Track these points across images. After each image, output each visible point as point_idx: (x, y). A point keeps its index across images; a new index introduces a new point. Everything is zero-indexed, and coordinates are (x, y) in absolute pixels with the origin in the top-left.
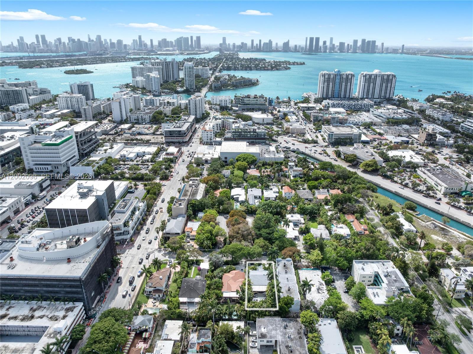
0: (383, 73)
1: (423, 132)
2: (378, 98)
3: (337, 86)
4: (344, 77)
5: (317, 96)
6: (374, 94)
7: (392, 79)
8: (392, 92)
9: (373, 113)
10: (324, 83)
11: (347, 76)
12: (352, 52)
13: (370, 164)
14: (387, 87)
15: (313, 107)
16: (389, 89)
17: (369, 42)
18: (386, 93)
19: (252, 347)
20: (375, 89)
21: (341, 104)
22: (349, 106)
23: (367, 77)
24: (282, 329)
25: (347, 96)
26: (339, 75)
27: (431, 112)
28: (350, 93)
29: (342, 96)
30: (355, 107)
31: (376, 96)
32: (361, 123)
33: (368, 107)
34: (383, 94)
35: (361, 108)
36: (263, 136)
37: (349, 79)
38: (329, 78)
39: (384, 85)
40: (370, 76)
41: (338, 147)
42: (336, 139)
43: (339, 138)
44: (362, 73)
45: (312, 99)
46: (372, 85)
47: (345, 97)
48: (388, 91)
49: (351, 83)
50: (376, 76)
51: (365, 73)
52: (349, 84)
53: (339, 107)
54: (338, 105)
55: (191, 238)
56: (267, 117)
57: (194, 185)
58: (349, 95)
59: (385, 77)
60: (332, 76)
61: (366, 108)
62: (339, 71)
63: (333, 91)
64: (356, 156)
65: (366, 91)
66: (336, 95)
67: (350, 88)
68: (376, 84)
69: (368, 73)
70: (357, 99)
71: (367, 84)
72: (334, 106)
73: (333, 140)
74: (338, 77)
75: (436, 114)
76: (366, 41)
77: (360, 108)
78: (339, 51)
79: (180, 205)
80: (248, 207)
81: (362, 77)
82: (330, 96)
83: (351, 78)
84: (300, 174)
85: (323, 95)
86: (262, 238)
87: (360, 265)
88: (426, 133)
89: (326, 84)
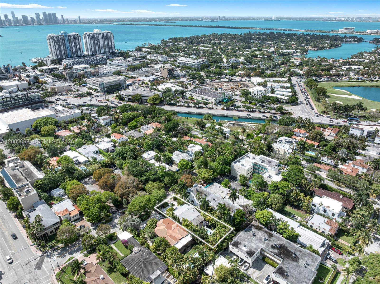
0: (102, 32)
1: (164, 70)
2: (104, 53)
3: (68, 46)
4: (72, 37)
5: (51, 58)
6: (100, 50)
7: (111, 36)
8: (113, 47)
9: (111, 64)
10: (55, 45)
11: (74, 36)
12: (37, 25)
13: (156, 98)
14: (108, 43)
15: (56, 68)
16: (110, 44)
17: (49, 15)
18: (109, 48)
19: (246, 270)
20: (100, 46)
21: (81, 61)
22: (88, 62)
23: (91, 36)
24: (254, 238)
25: (79, 55)
26: (66, 36)
27: (152, 57)
28: (80, 52)
29: (75, 55)
30: (92, 62)
31: (102, 51)
32: (109, 73)
33: (103, 61)
34: (107, 50)
35: (98, 62)
36: (37, 100)
37: (76, 39)
38: (58, 40)
39: (106, 41)
40: (93, 35)
41: (118, 93)
42: (108, 87)
43: (110, 86)
44: (85, 33)
45: (48, 61)
46: (96, 42)
47: (77, 56)
48: (110, 46)
49: (79, 43)
50: (98, 34)
51: (88, 33)
52: (77, 44)
53: (79, 64)
54: (78, 62)
55: (72, 220)
56: (20, 83)
57: (17, 166)
58: (81, 54)
59: (105, 35)
60: (60, 38)
61: (101, 62)
62: (66, 33)
63: (66, 52)
64: (140, 95)
65: (93, 48)
66: (69, 55)
67: (80, 47)
68: (99, 41)
69: (91, 33)
70: (88, 56)
71: (92, 42)
72: (74, 64)
73: (106, 89)
74: (66, 38)
75: (156, 58)
76: (47, 14)
77: (96, 63)
78: (24, 24)
79: (28, 192)
80: (101, 164)
81: (87, 37)
82: (64, 57)
83: (78, 38)
84: (110, 121)
85: (57, 57)
86: (150, 182)
87: (238, 164)
88: (167, 70)
89: (57, 45)
